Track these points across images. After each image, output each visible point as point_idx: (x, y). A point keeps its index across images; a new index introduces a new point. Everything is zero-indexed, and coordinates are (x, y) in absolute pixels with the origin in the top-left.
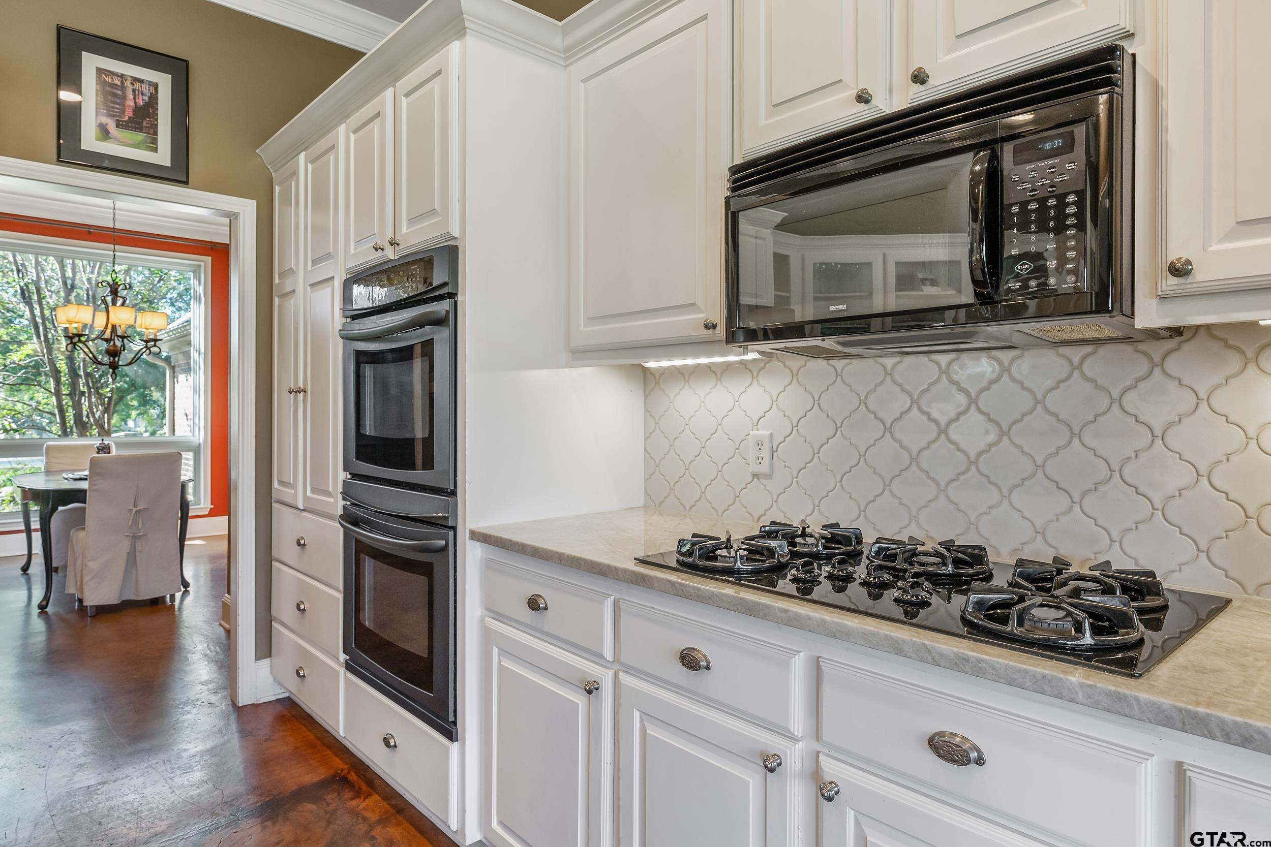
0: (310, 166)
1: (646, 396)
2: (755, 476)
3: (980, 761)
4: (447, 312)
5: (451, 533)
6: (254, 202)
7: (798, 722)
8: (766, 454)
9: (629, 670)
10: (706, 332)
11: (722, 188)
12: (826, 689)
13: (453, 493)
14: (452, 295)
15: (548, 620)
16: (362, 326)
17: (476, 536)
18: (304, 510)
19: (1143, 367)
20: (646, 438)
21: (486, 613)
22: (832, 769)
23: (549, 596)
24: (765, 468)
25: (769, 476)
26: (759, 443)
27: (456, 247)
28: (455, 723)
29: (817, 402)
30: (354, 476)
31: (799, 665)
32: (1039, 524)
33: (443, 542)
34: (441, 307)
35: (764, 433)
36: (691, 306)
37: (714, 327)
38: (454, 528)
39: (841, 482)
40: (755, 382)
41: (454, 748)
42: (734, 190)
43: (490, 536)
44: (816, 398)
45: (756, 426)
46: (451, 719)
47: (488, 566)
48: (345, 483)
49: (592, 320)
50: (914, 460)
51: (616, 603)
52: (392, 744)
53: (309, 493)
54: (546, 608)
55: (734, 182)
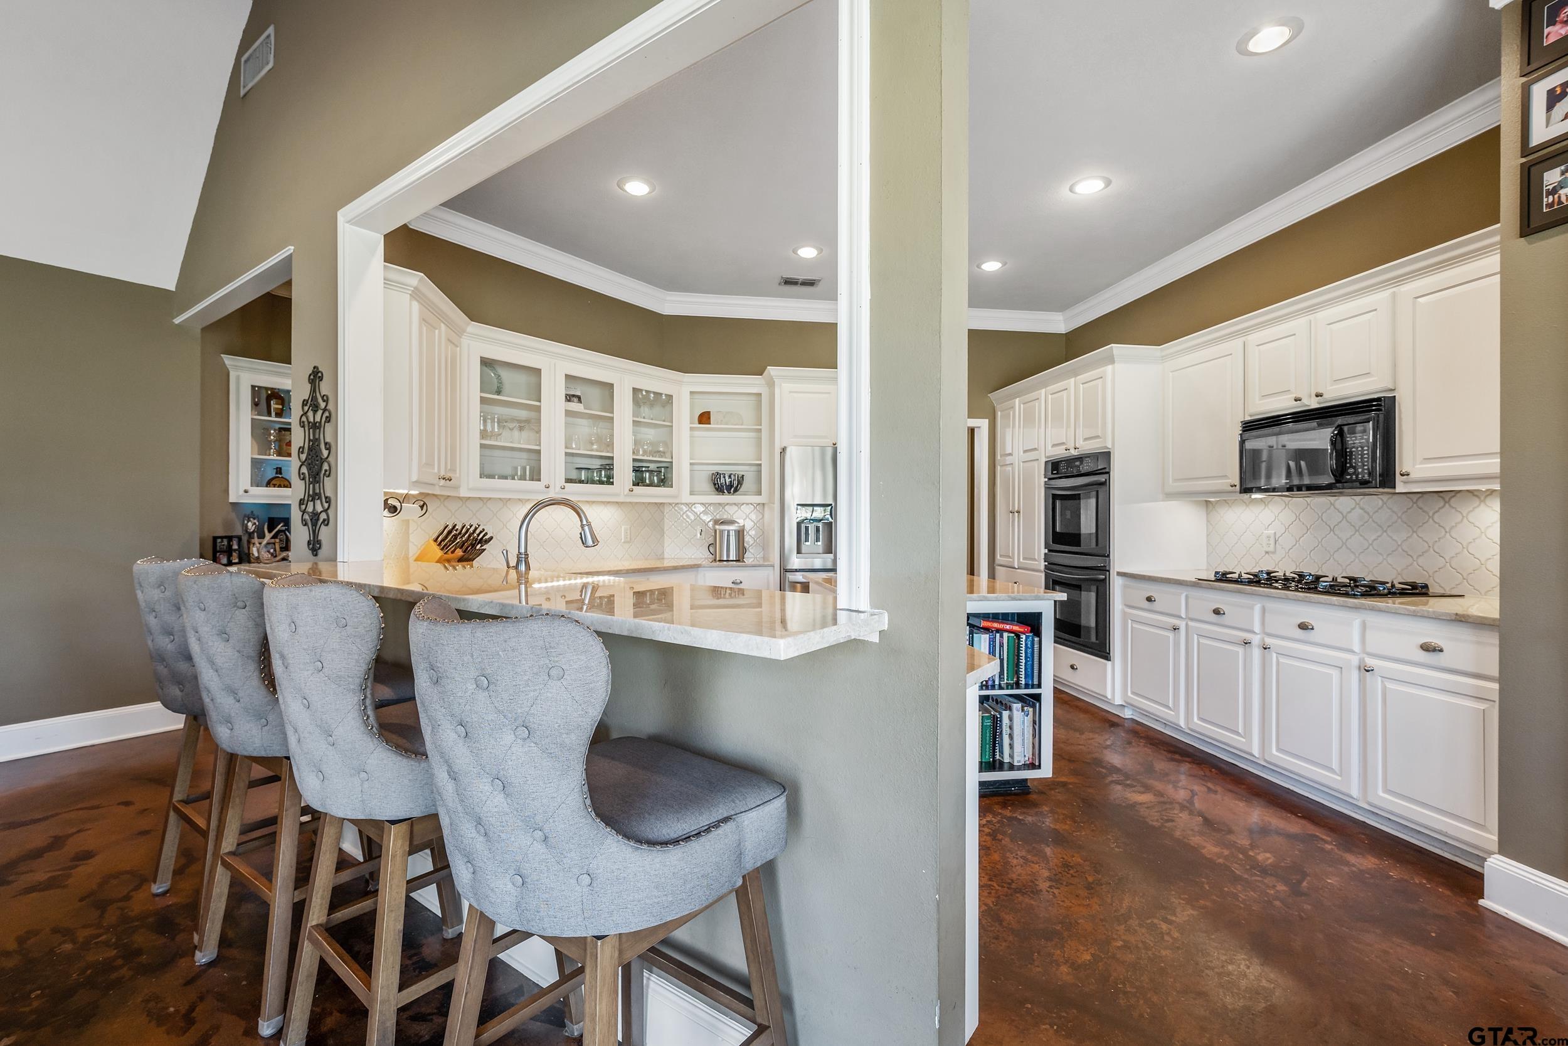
0: (1022, 405)
1: (1207, 514)
2: (1267, 553)
3: (1312, 629)
4: (1106, 480)
5: (1108, 573)
6: (987, 420)
7: (1257, 628)
8: (1272, 542)
9: (1192, 620)
10: (1231, 488)
11: (1238, 430)
12: (1266, 614)
13: (1109, 556)
14: (1108, 473)
15: (1156, 606)
16: (1056, 483)
17: (1119, 574)
18: (1018, 569)
19: (1442, 503)
20: (1208, 535)
21: (1124, 607)
22: (1269, 641)
23: (1155, 595)
24: (1271, 548)
25: (1274, 552)
26: (1269, 537)
27: (1109, 452)
28: (1109, 654)
29: (1298, 517)
30: (1050, 551)
31: (1258, 608)
32: (1399, 570)
33: (1104, 577)
34: (1102, 478)
35: (1271, 532)
36: (1225, 477)
37: (1235, 486)
38: (1109, 571)
39: (1310, 554)
40: (1266, 508)
41: (1109, 663)
42: (1244, 431)
43: (1127, 573)
44: (1298, 515)
45: (1267, 528)
46: (1108, 651)
47: (1125, 587)
48: (1045, 554)
49: (1175, 480)
50: (1344, 544)
51: (1187, 597)
52: (1075, 667)
53: (1021, 560)
54: (1155, 601)
55: (1244, 427)
